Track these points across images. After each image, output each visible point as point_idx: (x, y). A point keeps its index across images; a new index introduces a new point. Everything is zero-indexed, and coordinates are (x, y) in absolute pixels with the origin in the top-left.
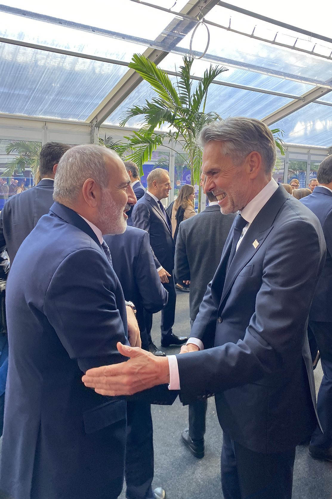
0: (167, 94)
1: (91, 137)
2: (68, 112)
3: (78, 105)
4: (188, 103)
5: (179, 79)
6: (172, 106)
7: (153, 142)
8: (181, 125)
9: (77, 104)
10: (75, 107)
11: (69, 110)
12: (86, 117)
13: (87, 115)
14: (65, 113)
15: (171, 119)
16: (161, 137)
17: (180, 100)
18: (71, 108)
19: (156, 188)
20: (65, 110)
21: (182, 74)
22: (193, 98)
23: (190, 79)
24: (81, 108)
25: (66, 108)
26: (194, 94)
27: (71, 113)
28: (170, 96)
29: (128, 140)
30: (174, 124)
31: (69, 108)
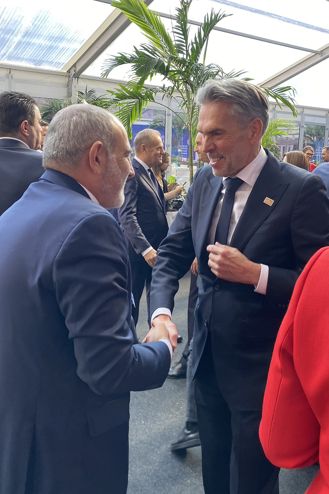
0: (160, 40)
1: (68, 90)
2: (39, 57)
3: (51, 50)
4: (185, 52)
5: (175, 23)
6: (166, 55)
7: (143, 97)
8: (176, 78)
9: (50, 48)
10: (47, 52)
11: (40, 56)
12: (62, 64)
13: (64, 63)
14: (35, 59)
15: (164, 71)
16: (153, 91)
17: (175, 48)
18: (43, 53)
19: (146, 153)
20: (35, 55)
21: (178, 17)
22: (191, 47)
23: (188, 24)
24: (55, 53)
25: (37, 53)
26: (192, 41)
27: (43, 60)
28: (163, 43)
29: (112, 95)
30: (168, 76)
31: (40, 53)
